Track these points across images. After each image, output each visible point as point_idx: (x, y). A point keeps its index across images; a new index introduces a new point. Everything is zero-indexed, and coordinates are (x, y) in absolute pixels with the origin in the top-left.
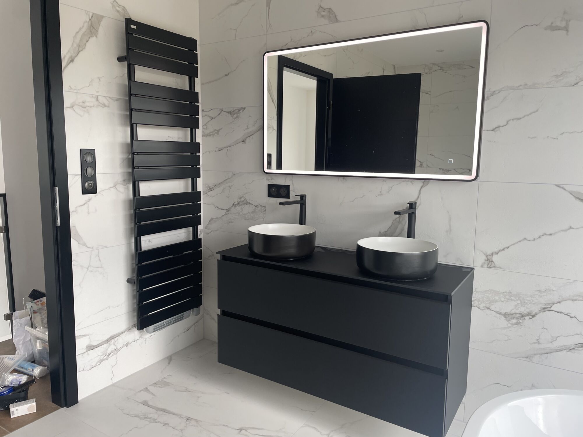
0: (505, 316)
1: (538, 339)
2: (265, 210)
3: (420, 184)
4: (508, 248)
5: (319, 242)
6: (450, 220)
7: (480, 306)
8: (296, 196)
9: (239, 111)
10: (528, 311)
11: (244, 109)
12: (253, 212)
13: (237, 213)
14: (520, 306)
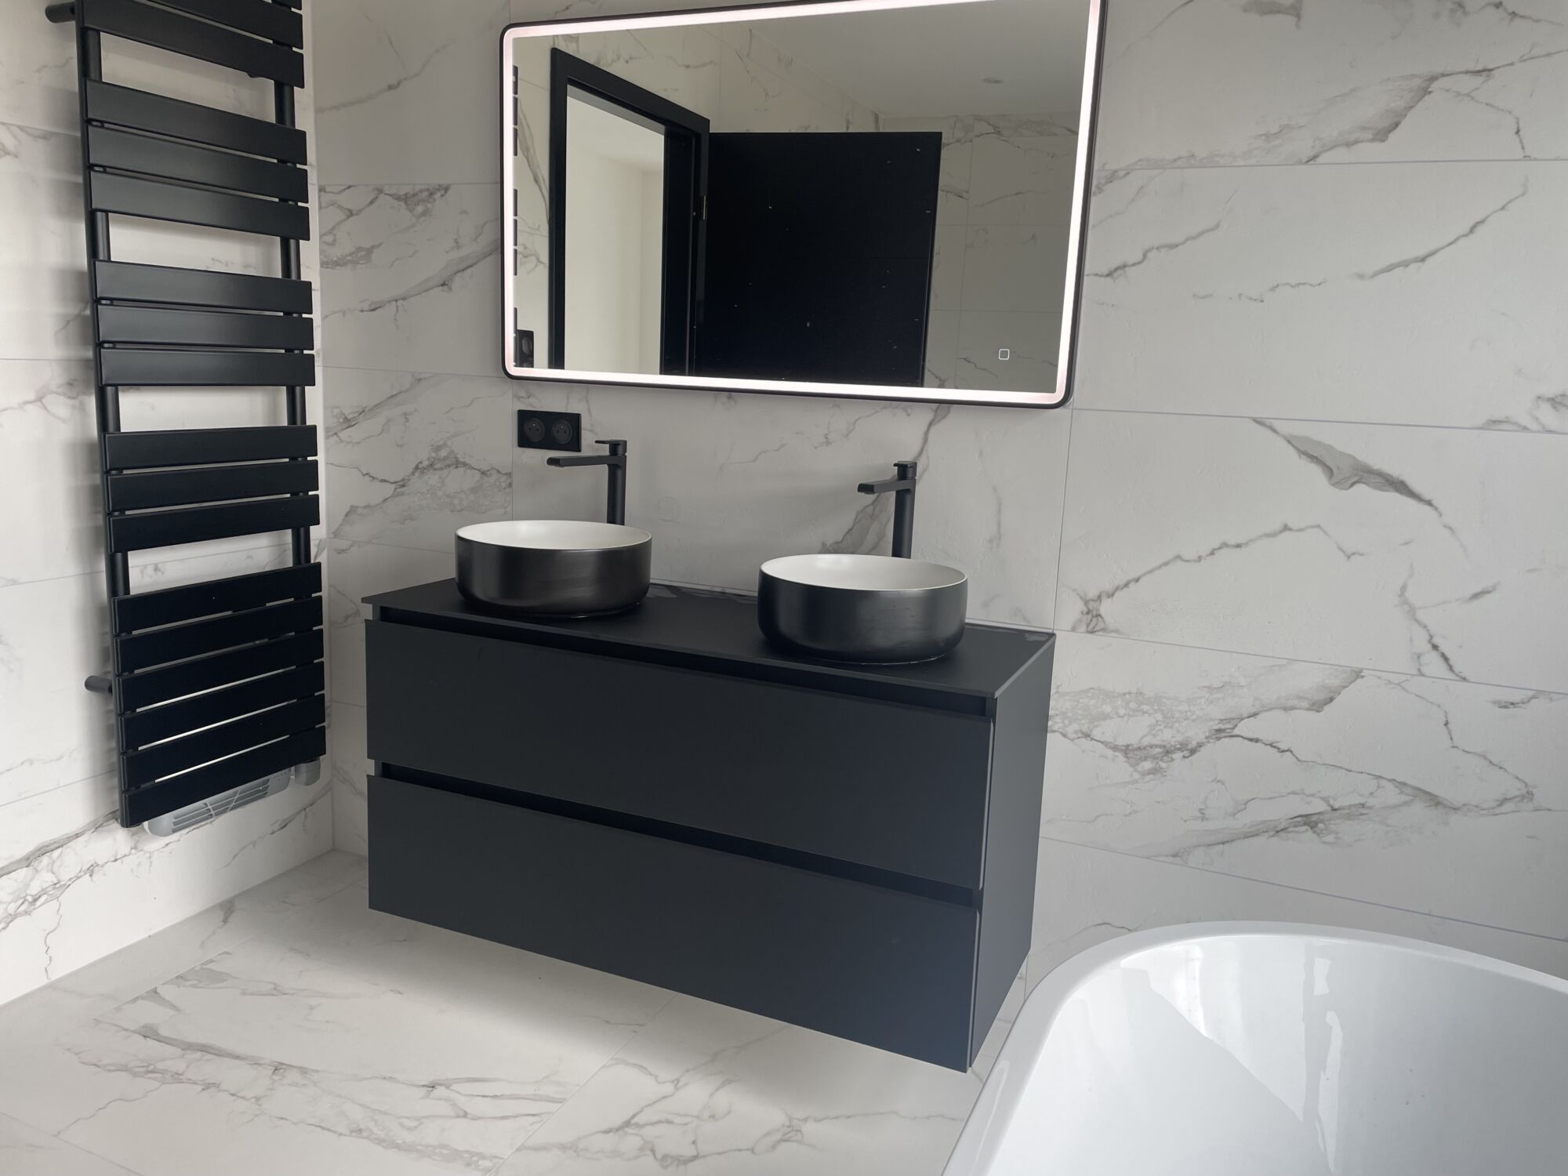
0: (1126, 754)
1: (1202, 807)
2: (510, 485)
3: (925, 415)
4: (1137, 580)
5: (660, 572)
6: (999, 511)
7: (1067, 729)
8: (597, 442)
9: (431, 194)
10: (1179, 738)
11: (446, 189)
12: (474, 490)
13: (428, 491)
14: (1162, 727)
